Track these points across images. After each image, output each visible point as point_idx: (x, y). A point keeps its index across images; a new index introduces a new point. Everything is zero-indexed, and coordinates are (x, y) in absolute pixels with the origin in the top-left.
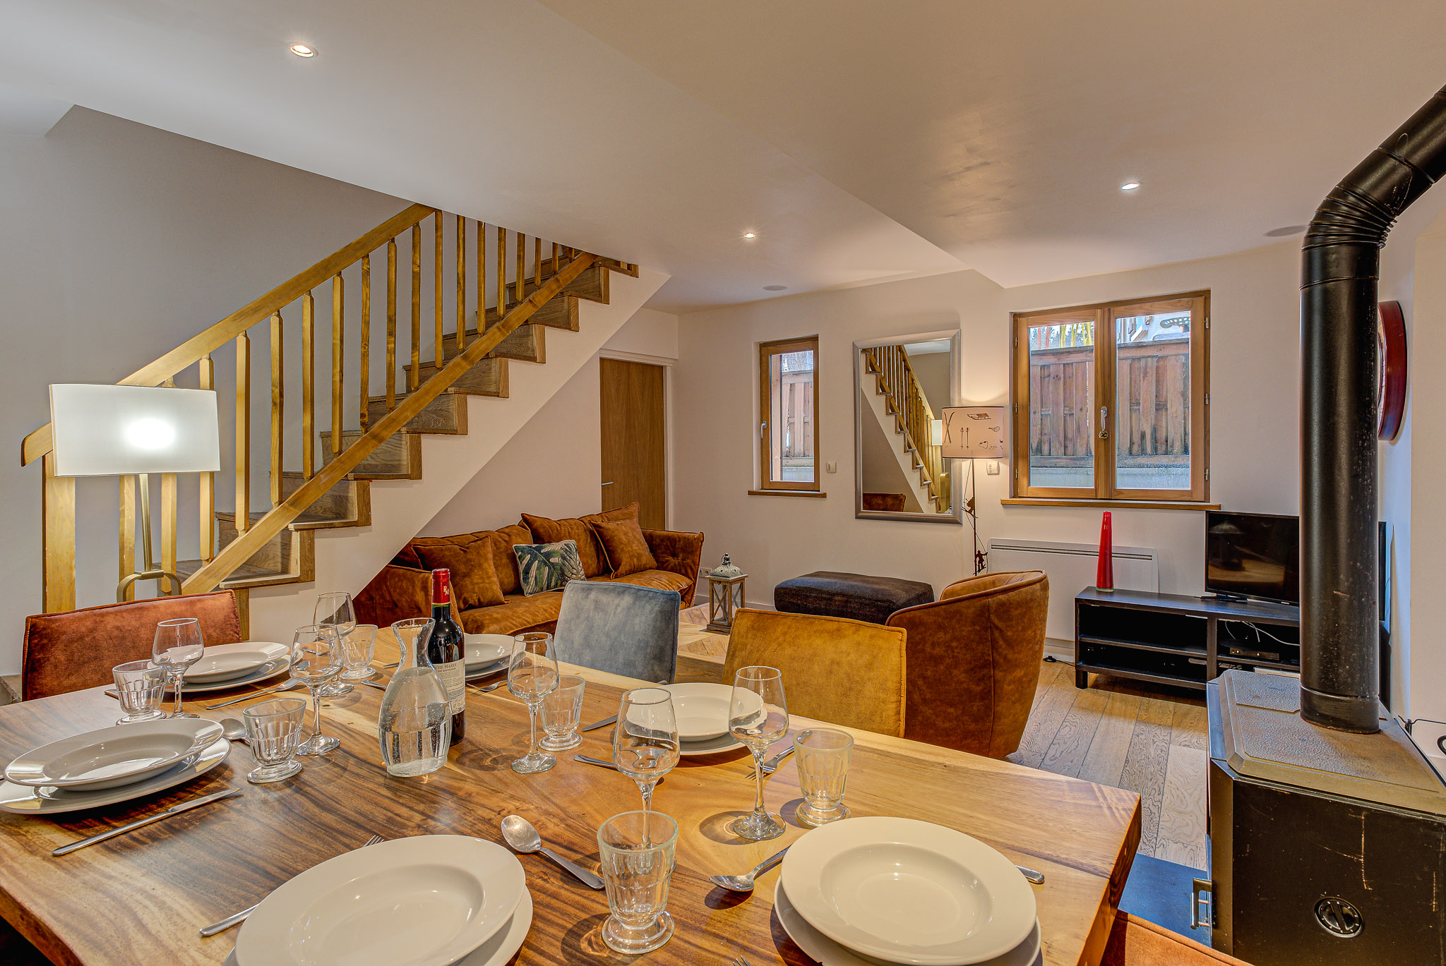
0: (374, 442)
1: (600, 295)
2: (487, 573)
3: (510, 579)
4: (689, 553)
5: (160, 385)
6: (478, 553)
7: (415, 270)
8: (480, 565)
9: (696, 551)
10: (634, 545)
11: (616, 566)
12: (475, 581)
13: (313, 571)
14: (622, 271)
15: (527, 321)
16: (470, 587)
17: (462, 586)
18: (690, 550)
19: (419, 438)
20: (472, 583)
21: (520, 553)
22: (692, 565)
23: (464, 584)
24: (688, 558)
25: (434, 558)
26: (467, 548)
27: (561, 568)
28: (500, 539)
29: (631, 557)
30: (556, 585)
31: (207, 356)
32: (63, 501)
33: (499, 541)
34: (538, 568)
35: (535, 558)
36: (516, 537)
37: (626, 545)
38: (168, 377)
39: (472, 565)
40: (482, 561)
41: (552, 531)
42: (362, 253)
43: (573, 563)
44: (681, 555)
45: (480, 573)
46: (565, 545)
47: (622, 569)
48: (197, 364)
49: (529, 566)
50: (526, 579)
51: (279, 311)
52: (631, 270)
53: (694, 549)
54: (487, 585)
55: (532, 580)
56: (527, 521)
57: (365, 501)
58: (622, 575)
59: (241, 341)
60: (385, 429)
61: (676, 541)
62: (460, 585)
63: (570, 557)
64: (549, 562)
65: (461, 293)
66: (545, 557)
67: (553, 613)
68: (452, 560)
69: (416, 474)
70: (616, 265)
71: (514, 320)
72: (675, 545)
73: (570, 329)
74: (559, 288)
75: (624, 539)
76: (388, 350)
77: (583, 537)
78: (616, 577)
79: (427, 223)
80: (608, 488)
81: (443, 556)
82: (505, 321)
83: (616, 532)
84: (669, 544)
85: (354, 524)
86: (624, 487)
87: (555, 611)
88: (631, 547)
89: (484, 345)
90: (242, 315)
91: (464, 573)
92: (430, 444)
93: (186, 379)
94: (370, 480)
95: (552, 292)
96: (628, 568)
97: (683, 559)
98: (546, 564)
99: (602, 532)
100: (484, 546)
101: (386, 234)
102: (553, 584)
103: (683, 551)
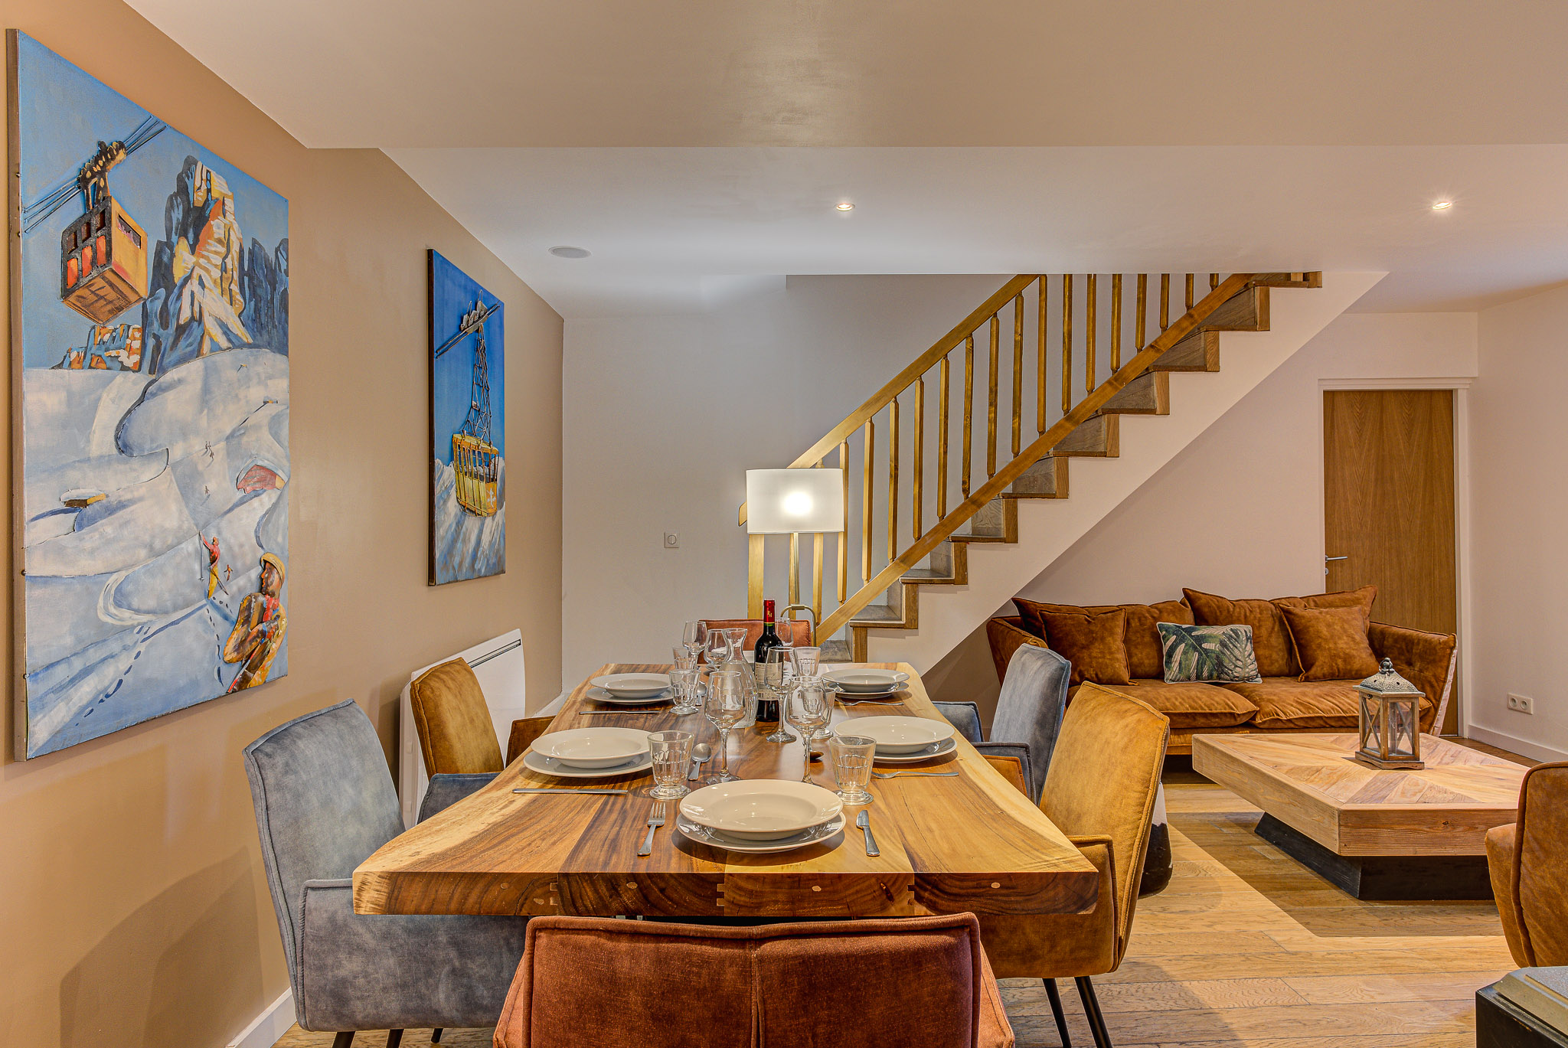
0: (974, 507)
1: (1257, 322)
2: (1110, 648)
3: (1152, 661)
4: (1428, 664)
5: (814, 467)
6: (1104, 625)
7: (1017, 339)
8: (1103, 639)
9: (1441, 661)
10: (1340, 642)
11: (1308, 666)
12: (1094, 654)
13: (916, 619)
14: (1296, 285)
15: (1147, 369)
16: (1087, 660)
17: (1079, 658)
18: (1431, 658)
19: (1016, 503)
20: (1090, 656)
21: (1164, 632)
22: (1433, 680)
23: (1081, 655)
24: (1427, 669)
25: (1055, 626)
26: (1094, 619)
27: (1218, 657)
28: (1147, 615)
29: (1334, 657)
30: (1210, 676)
31: (844, 441)
32: (757, 550)
33: (1146, 617)
34: (1185, 653)
35: (1182, 641)
36: (1169, 615)
37: (1326, 640)
38: (818, 459)
39: (1094, 638)
40: (1106, 634)
41: (1220, 611)
42: (966, 333)
43: (1236, 652)
44: (1418, 664)
45: (1101, 647)
46: (1232, 630)
47: (1315, 671)
48: (838, 447)
49: (1173, 649)
50: (1169, 662)
51: (896, 398)
52: (1309, 280)
53: (1437, 658)
54: (1108, 661)
55: (1175, 666)
56: (1189, 597)
57: (961, 562)
58: (1316, 679)
59: (868, 425)
60: (983, 494)
61: (1413, 643)
62: (1076, 656)
63: (1234, 645)
64: (1201, 647)
65: (1066, 352)
66: (1195, 640)
67: (1177, 703)
68: (1073, 630)
69: (1012, 537)
70: (1285, 280)
71: (1129, 371)
72: (1412, 649)
73: (1206, 371)
74: (1192, 324)
75: (1325, 631)
76: (989, 419)
77: (1268, 624)
78: (1307, 679)
79: (1031, 292)
80: (1342, 565)
81: (1066, 625)
82: (1118, 375)
83: (1313, 622)
84: (1404, 647)
85: (952, 582)
86: (1371, 565)
87: (1180, 703)
88: (1335, 644)
89: (1091, 403)
90: (868, 405)
91: (1083, 644)
92: (1027, 509)
93: (829, 461)
94: (968, 542)
95: (1183, 330)
96: (1326, 670)
97: (1421, 671)
98: (1195, 649)
99: (1293, 620)
100: (1113, 619)
101: (989, 311)
102: (1205, 674)
103: (1422, 658)
